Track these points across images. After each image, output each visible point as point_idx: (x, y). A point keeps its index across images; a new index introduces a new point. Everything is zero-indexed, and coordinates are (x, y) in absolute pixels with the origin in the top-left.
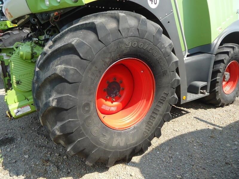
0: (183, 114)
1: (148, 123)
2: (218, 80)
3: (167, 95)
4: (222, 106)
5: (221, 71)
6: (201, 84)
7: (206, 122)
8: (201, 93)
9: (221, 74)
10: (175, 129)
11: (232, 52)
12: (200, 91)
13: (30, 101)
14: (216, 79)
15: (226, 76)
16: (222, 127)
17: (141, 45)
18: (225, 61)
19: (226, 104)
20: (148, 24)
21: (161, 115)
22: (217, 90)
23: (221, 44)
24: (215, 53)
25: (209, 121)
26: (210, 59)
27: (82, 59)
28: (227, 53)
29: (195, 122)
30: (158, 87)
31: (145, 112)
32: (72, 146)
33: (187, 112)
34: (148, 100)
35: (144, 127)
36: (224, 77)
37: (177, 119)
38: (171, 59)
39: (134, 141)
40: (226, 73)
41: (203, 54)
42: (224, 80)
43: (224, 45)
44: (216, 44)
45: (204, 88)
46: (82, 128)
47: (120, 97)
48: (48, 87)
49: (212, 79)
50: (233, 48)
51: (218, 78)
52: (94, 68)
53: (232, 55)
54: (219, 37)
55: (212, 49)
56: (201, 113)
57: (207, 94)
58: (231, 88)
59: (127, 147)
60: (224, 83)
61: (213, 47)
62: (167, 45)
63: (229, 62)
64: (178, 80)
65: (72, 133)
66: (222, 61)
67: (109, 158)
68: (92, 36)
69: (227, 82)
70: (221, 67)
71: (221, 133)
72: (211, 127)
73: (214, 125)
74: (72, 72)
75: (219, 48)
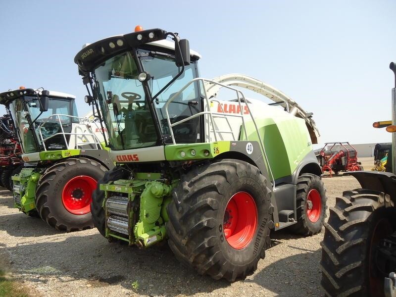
0: (275, 245)
1: (256, 244)
2: (302, 208)
3: (266, 219)
4: (311, 235)
5: (304, 199)
6: (288, 212)
7: (298, 248)
8: (290, 221)
9: (304, 202)
10: (273, 256)
11: (310, 181)
12: (288, 219)
13: (156, 231)
14: (301, 207)
15: (309, 204)
16: (313, 251)
17: (248, 182)
18: (306, 190)
19: (314, 232)
20: (252, 168)
21: (264, 237)
22: (303, 218)
23: (300, 175)
24: (296, 183)
25: (301, 248)
26: (293, 189)
27: (219, 193)
28: (306, 182)
29: (289, 249)
30: (259, 213)
31: (252, 235)
32: (213, 258)
33: (280, 243)
34: (252, 225)
35: (253, 247)
36: (308, 205)
37: (272, 248)
38: (266, 191)
39: (248, 259)
40: (308, 201)
41: (287, 185)
42: (308, 209)
43: (302, 176)
44: (296, 175)
45: (292, 216)
46: (218, 243)
47: (230, 223)
48: (198, 214)
49: (297, 207)
50: (310, 178)
51: (302, 206)
52: (224, 200)
53: (310, 184)
54: (297, 169)
55: (293, 180)
56: (292, 242)
57: (295, 222)
58: (316, 217)
59: (244, 264)
60: (309, 212)
61: (293, 178)
62: (263, 181)
63: (309, 191)
64: (273, 208)
65: (213, 246)
66: (303, 190)
67: (233, 272)
68: (222, 179)
69: (312, 211)
70: (303, 195)
71: (313, 255)
72: (304, 252)
73: (306, 250)
74: (215, 202)
75: (299, 178)
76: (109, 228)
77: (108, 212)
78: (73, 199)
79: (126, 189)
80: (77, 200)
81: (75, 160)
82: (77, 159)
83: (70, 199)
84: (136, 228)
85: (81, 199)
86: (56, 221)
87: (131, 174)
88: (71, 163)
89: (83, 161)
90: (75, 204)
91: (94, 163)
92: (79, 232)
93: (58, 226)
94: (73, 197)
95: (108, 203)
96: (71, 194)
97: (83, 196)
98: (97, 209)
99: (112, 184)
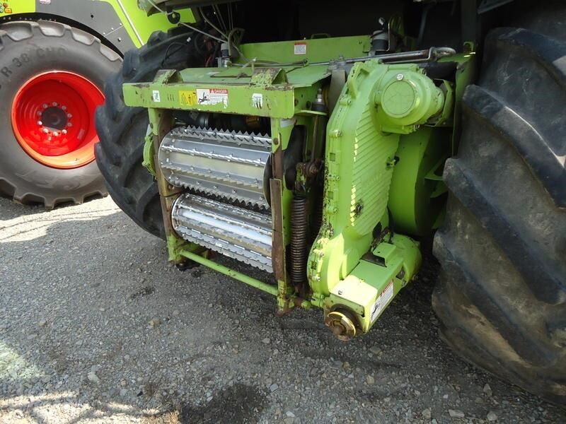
76: (178, 235)
77: (169, 185)
78: (46, 130)
79: (257, 97)
80: (56, 133)
81: (28, 27)
82: (33, 24)
83: (37, 132)
84: (320, 263)
85: (65, 131)
86: (13, 188)
87: (223, 47)
88: (18, 35)
89: (49, 30)
90: (52, 141)
91: (81, 37)
92: (75, 207)
93: (20, 198)
94: (45, 125)
95: (168, 154)
96: (38, 118)
97: (70, 124)
98: (118, 164)
99: (173, 79)
